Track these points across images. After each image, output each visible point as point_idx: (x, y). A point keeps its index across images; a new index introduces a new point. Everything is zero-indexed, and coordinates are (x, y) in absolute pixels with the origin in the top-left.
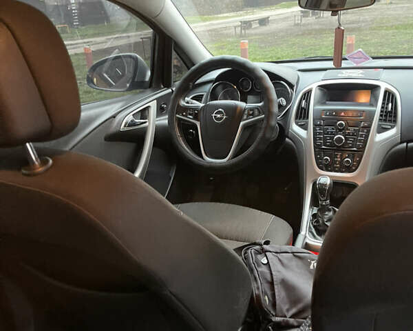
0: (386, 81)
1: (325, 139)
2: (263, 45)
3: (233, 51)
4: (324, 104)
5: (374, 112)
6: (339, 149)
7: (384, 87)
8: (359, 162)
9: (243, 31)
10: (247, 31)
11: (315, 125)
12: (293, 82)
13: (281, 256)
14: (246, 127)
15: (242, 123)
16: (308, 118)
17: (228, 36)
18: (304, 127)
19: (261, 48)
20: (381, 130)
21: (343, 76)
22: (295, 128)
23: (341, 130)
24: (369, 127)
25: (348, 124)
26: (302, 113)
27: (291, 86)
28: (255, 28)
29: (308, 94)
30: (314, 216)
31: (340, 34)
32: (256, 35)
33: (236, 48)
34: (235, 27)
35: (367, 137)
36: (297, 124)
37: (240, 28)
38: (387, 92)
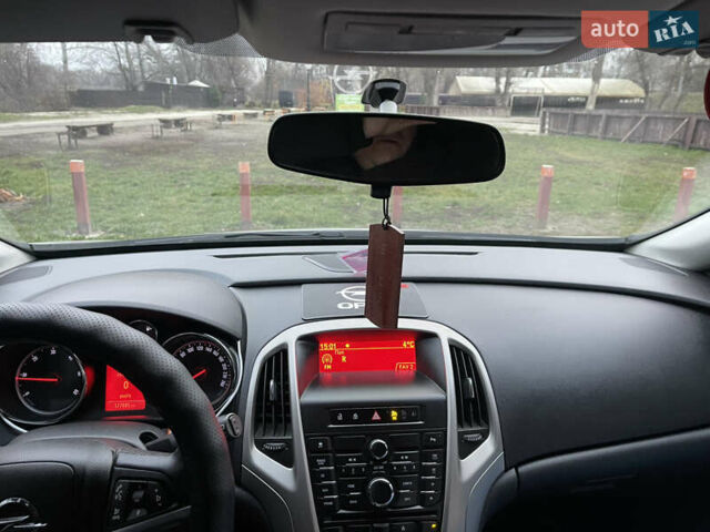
0: (443, 321)
1: (343, 491)
2: (108, 165)
3: (59, 171)
9: (73, 141)
10: (79, 141)
11: (313, 451)
12: (234, 329)
17: (48, 146)
19: (105, 168)
22: (258, 460)
23: (379, 461)
27: (230, 340)
28: (92, 138)
32: (95, 147)
33: (62, 166)
34: (59, 134)
36: (260, 446)
37: (66, 136)
38: (456, 349)
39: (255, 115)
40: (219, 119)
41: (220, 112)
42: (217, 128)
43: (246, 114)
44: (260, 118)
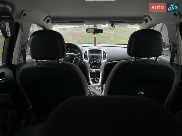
0: (103, 49)
1: (92, 62)
4: (90, 54)
5: (102, 56)
6: (95, 64)
7: (103, 50)
8: (100, 67)
11: (89, 59)
13: (90, 87)
14: (76, 59)
15: (74, 58)
16: (87, 57)
18: (87, 59)
20: (104, 59)
21: (94, 48)
22: (84, 60)
23: (95, 60)
24: (101, 59)
25: (97, 59)
26: (86, 56)
29: (86, 52)
30: (92, 79)
31: (95, 39)
35: (101, 61)
38: (104, 51)
39: (81, 27)
40: (73, 28)
41: (73, 26)
42: (73, 30)
43: (79, 27)
44: (82, 28)
